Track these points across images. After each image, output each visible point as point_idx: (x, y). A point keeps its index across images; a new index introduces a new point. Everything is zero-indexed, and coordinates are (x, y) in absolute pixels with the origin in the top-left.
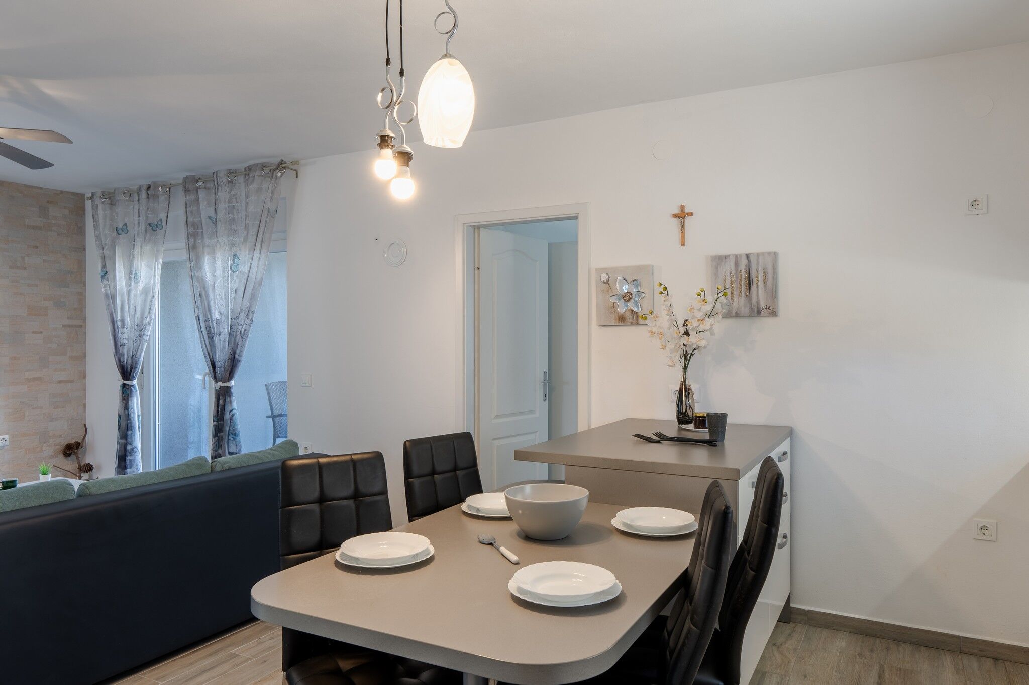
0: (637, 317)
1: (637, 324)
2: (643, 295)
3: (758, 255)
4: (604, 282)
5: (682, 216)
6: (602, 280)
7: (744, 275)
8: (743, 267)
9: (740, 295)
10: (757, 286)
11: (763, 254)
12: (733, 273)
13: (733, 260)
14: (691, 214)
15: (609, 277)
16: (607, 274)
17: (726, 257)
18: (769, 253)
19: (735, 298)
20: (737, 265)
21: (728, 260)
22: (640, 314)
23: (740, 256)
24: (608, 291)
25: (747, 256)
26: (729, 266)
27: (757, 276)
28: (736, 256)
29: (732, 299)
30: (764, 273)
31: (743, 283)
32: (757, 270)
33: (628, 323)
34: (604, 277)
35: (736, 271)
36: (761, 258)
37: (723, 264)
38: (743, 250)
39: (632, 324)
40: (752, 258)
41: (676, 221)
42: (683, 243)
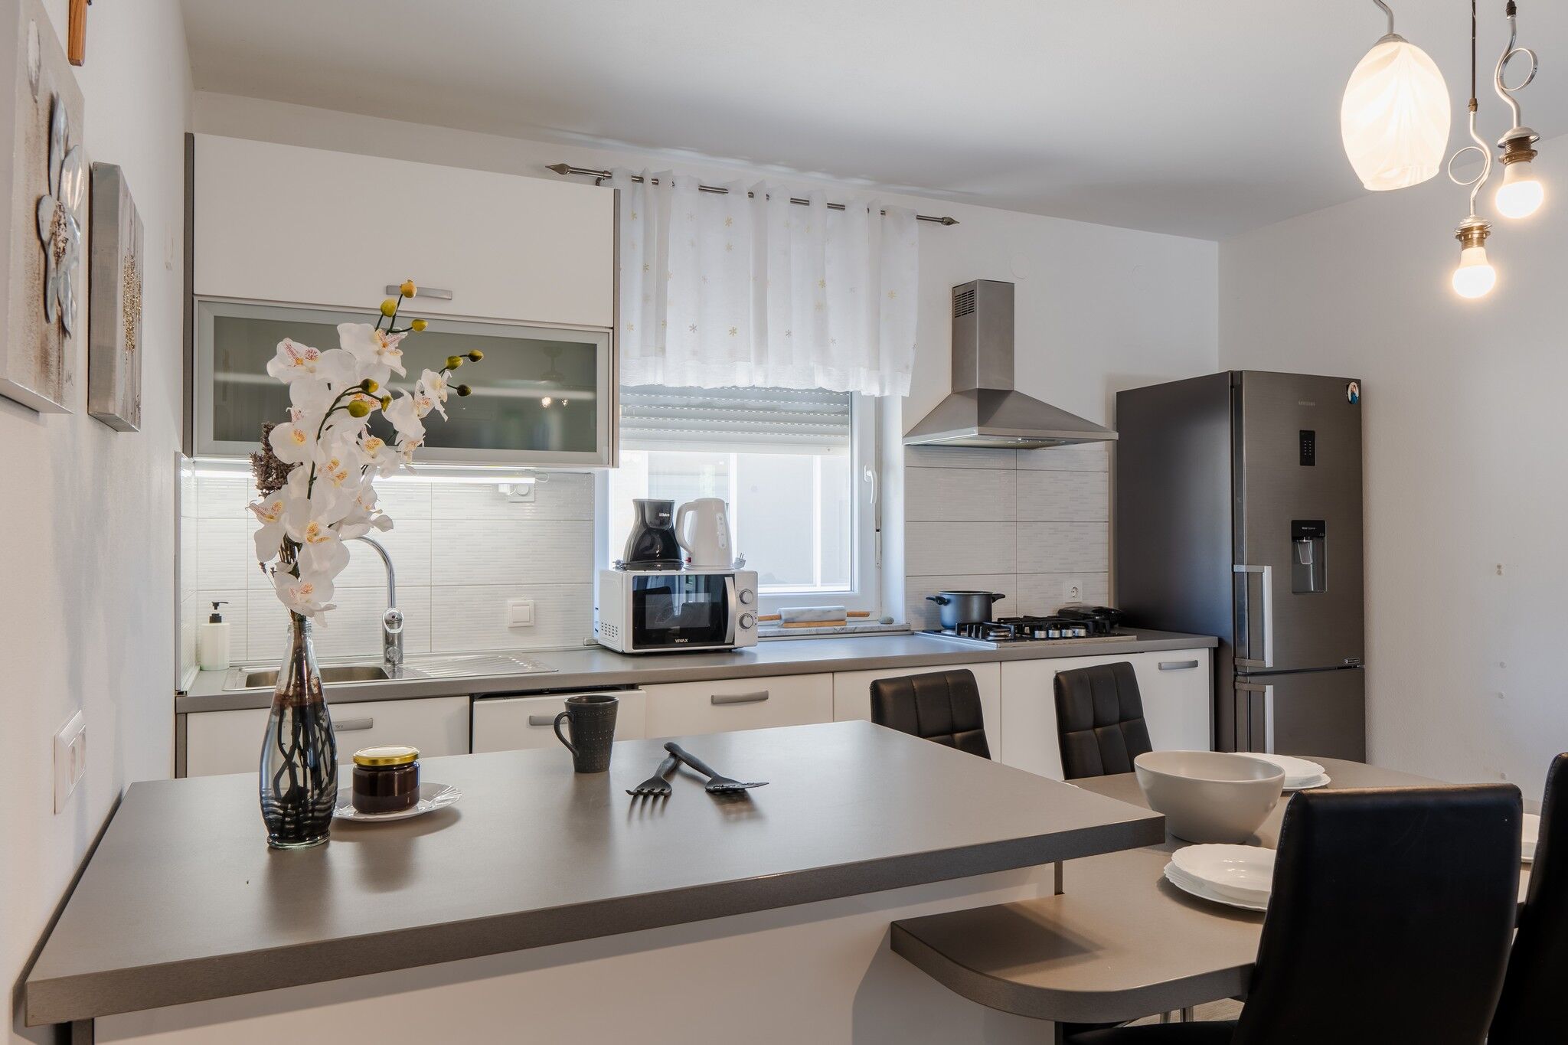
0: (63, 363)
8: (132, 245)
13: (129, 211)
20: (130, 232)
21: (126, 206)
22: (67, 359)
26: (126, 233)
33: (51, 396)
35: (129, 252)
40: (137, 229)
42: (74, 52)
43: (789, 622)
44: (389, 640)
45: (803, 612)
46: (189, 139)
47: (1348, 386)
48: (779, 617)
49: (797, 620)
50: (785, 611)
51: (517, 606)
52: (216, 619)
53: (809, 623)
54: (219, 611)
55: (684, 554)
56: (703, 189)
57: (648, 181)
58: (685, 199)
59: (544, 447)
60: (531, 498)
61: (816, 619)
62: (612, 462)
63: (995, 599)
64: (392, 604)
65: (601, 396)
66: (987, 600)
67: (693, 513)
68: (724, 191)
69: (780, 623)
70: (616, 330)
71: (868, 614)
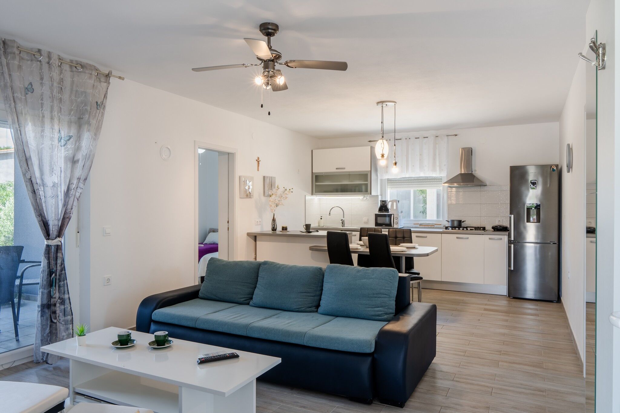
0: (250, 195)
1: (250, 198)
3: (273, 177)
4: (243, 181)
5: (258, 161)
7: (271, 183)
8: (270, 180)
9: (270, 190)
10: (273, 187)
12: (269, 182)
14: (260, 161)
15: (245, 180)
16: (244, 178)
17: (268, 177)
18: (275, 177)
24: (244, 185)
26: (268, 180)
27: (273, 184)
28: (270, 177)
31: (271, 186)
32: (273, 182)
33: (248, 197)
41: (257, 162)
42: (258, 170)
43: (420, 225)
44: (342, 223)
45: (424, 223)
46: (312, 151)
47: (551, 167)
48: (418, 224)
49: (423, 224)
50: (420, 223)
51: (365, 219)
52: (321, 219)
53: (425, 225)
54: (322, 218)
55: (390, 210)
56: (396, 139)
59: (362, 192)
60: (367, 200)
62: (371, 194)
63: (463, 222)
64: (344, 218)
65: (369, 183)
66: (460, 222)
67: (391, 202)
68: (401, 139)
69: (419, 225)
70: (371, 171)
71: (441, 225)
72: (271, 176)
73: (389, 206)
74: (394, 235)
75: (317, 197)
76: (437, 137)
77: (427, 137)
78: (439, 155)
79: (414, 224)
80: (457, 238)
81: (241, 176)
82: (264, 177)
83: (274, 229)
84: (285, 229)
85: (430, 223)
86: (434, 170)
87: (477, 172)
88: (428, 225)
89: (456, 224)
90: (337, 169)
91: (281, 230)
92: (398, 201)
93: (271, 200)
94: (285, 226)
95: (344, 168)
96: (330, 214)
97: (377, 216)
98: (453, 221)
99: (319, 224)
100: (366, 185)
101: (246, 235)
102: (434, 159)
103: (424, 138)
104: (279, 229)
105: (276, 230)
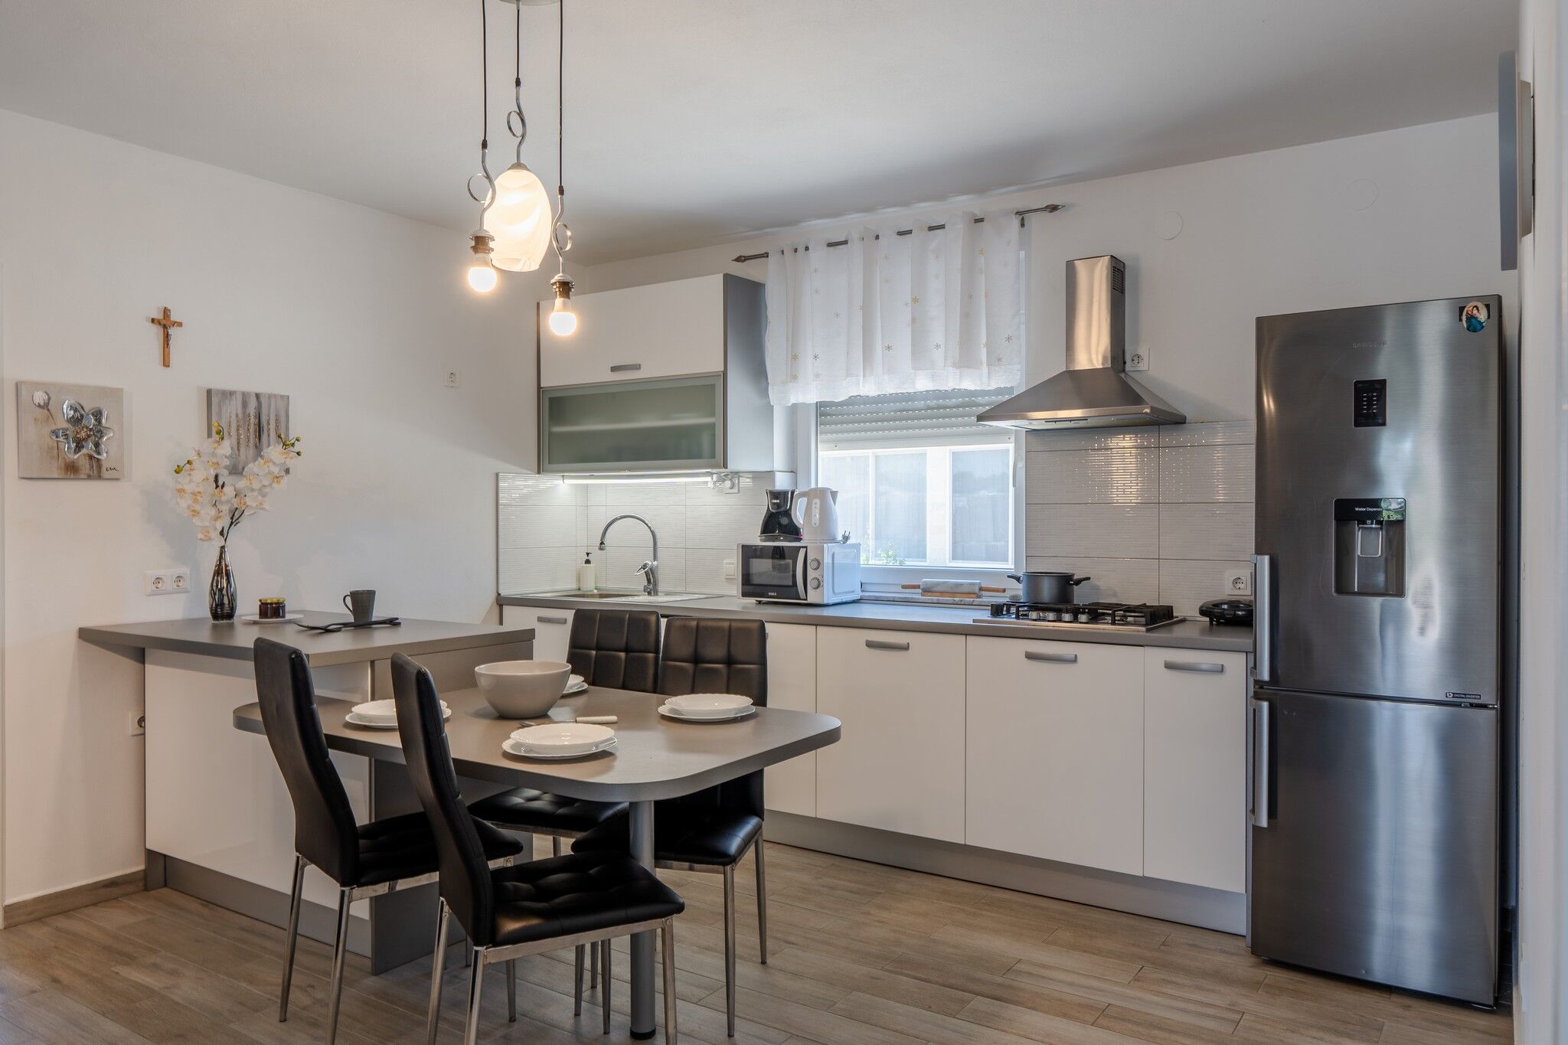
0: (100, 467)
1: (100, 477)
2: (111, 435)
3: (270, 396)
4: (39, 406)
5: (165, 323)
6: (37, 401)
7: (252, 420)
8: (252, 409)
9: (248, 446)
10: (269, 435)
11: (275, 396)
12: (240, 415)
13: (239, 398)
14: (180, 324)
15: (49, 399)
16: (46, 393)
17: (232, 393)
18: (282, 396)
19: (242, 449)
20: (245, 405)
21: (234, 397)
22: (105, 465)
23: (249, 394)
24: (48, 418)
25: (258, 396)
26: (234, 407)
27: (269, 424)
28: (243, 394)
29: (238, 450)
30: (276, 420)
31: (252, 430)
32: (269, 416)
33: (83, 476)
34: (40, 397)
35: (244, 413)
36: (273, 400)
37: (227, 401)
38: (253, 387)
39: (89, 477)
40: (264, 401)
41: (156, 332)
42: (166, 363)
43: (927, 591)
44: (648, 581)
45: (938, 584)
48: (918, 587)
49: (935, 589)
50: (925, 582)
51: (728, 564)
52: (588, 562)
53: (942, 593)
54: (590, 557)
55: (797, 532)
56: (830, 245)
57: (801, 250)
58: (818, 255)
59: (699, 456)
60: (735, 490)
61: (949, 590)
62: (725, 466)
63: (1078, 582)
64: (655, 558)
65: (717, 420)
66: (1066, 583)
67: (806, 499)
68: (845, 242)
69: (920, 591)
70: (725, 373)
71: (1004, 591)
72: (258, 391)
73: (799, 517)
74: (686, 650)
75: (567, 481)
76: (981, 220)
77: (942, 227)
78: (986, 296)
79: (904, 587)
80: (1030, 656)
81: (21, 382)
82: (209, 392)
83: (223, 611)
84: (272, 610)
85: (962, 585)
86: (965, 360)
87: (1143, 366)
88: (953, 594)
89: (1047, 591)
90: (614, 369)
91: (257, 618)
92: (834, 494)
93: (189, 488)
94: (271, 596)
95: (637, 367)
96: (602, 543)
97: (749, 553)
98: (1033, 578)
99: (579, 580)
100: (712, 426)
101: (72, 637)
102: (967, 317)
103: (931, 229)
104: (247, 608)
105: (230, 616)
